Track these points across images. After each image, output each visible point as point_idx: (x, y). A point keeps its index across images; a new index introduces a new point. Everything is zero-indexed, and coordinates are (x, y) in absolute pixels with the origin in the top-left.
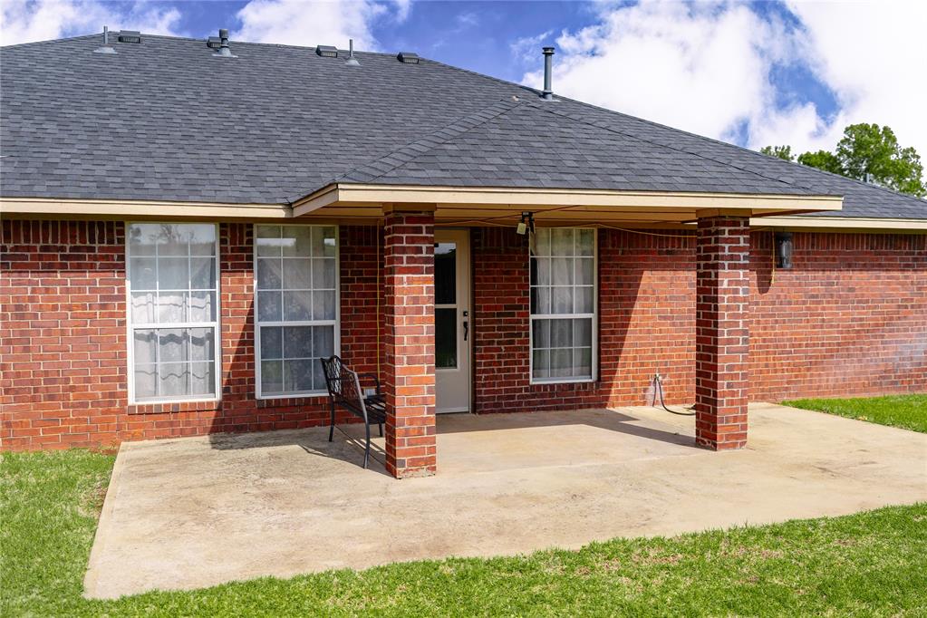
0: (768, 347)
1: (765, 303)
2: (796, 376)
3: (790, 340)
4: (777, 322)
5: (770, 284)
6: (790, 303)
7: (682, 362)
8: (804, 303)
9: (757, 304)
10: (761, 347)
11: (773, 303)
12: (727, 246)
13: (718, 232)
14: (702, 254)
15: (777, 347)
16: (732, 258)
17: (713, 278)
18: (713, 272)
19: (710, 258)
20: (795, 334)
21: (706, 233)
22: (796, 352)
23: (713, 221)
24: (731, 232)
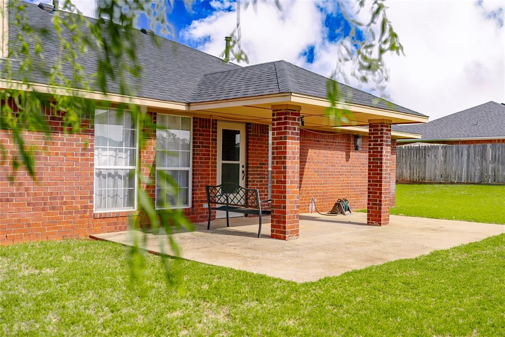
0: (348, 186)
1: (348, 166)
2: (357, 200)
3: (355, 183)
4: (351, 175)
5: (349, 157)
6: (355, 167)
7: (321, 193)
8: (360, 167)
9: (345, 166)
10: (346, 186)
11: (350, 166)
12: (385, 136)
13: (382, 130)
14: (372, 139)
15: (351, 186)
16: (387, 141)
17: (379, 150)
18: (379, 147)
19: (377, 141)
20: (356, 180)
21: (374, 130)
22: (357, 189)
23: (379, 125)
24: (387, 130)
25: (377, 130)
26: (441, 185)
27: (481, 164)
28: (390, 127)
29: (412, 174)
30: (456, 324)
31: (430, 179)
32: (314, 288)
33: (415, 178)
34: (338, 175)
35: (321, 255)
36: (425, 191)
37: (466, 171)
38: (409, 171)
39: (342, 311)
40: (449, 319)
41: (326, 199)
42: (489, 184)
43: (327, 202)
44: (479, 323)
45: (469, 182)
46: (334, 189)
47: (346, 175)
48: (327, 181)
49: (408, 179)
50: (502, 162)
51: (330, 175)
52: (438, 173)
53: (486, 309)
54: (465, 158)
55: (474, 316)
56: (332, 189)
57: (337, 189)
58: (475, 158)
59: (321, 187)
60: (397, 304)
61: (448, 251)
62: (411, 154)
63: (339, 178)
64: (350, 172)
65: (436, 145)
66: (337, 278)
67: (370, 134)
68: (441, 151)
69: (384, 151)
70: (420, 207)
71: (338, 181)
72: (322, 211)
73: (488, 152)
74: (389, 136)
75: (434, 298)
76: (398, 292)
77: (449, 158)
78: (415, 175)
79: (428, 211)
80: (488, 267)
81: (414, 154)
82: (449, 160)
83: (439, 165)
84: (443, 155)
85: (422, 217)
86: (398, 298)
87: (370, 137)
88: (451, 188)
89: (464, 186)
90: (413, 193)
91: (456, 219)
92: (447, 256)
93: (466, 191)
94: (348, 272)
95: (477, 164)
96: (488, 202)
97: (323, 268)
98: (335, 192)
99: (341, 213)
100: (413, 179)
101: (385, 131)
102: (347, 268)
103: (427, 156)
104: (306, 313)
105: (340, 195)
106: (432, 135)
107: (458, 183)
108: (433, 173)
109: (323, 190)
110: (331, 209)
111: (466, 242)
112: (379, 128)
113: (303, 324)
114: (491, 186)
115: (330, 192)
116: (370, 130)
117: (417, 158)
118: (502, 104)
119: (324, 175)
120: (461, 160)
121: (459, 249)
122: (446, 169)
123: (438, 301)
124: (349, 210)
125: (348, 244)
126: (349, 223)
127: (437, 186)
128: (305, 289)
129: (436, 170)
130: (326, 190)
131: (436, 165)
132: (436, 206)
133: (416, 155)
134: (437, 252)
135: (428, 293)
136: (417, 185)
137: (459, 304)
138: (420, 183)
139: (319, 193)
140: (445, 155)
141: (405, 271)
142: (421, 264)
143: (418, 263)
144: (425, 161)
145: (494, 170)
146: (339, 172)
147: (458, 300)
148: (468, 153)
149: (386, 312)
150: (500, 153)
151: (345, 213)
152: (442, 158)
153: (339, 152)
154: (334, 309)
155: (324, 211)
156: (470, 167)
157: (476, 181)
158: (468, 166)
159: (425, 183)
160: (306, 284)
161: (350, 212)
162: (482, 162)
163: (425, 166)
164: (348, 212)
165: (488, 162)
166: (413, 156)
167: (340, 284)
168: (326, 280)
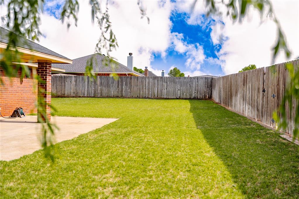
0: (22, 99)
1: (22, 87)
2: (28, 108)
3: (26, 98)
4: (24, 93)
5: (23, 82)
6: (26, 87)
7: (4, 104)
8: (29, 87)
9: (20, 87)
10: (21, 100)
11: (23, 87)
12: (48, 70)
13: (47, 66)
14: (40, 71)
15: (24, 99)
16: (49, 73)
17: (45, 78)
18: (45, 77)
19: (43, 73)
20: (27, 96)
21: (41, 66)
22: (28, 101)
23: (45, 63)
24: (49, 67)
25: (43, 66)
26: (74, 98)
27: (94, 86)
28: (51, 65)
29: (57, 92)
30: (102, 169)
31: (67, 95)
32: (19, 162)
33: (59, 94)
34: (15, 93)
35: (15, 143)
36: (65, 101)
37: (87, 90)
38: (55, 90)
39: (40, 173)
40: (98, 168)
41: (7, 108)
42: (99, 97)
43: (8, 110)
44: (112, 167)
45: (89, 96)
46: (13, 102)
47: (20, 92)
48: (8, 96)
49: (55, 95)
50: (105, 85)
51: (10, 92)
52: (72, 91)
53: (113, 160)
54: (86, 83)
55: (109, 164)
56: (11, 102)
57: (15, 102)
58: (91, 83)
59: (4, 100)
60: (70, 164)
61: (87, 134)
62: (57, 80)
63: (16, 94)
64: (23, 91)
65: (70, 75)
66: (31, 155)
67: (38, 68)
68: (73, 79)
69: (47, 79)
70: (65, 111)
71: (15, 96)
72: (5, 116)
73: (98, 80)
74: (50, 70)
75: (88, 158)
76: (69, 158)
77: (78, 83)
78: (59, 92)
79: (70, 113)
80: (108, 140)
81: (58, 80)
82: (78, 84)
83: (72, 87)
84: (75, 81)
85: (68, 116)
86: (70, 161)
87: (39, 70)
88: (79, 100)
89: (86, 98)
90: (59, 103)
91: (86, 117)
92: (87, 137)
93: (88, 101)
94: (37, 151)
95: (93, 86)
96: (99, 107)
97: (20, 151)
98: (13, 104)
99: (18, 116)
100: (58, 95)
101: (48, 67)
102: (34, 149)
103: (66, 82)
104: (20, 177)
105: (16, 105)
106: (67, 69)
107: (83, 97)
108: (69, 91)
109: (5, 102)
110: (11, 114)
111: (95, 129)
112: (45, 65)
113: (19, 184)
114: (100, 98)
115: (10, 104)
116: (39, 66)
117: (60, 82)
118: (103, 55)
119: (6, 92)
120: (84, 84)
121: (92, 132)
122: (76, 89)
123: (90, 160)
124: (23, 114)
125: (30, 135)
126: (26, 122)
127: (72, 98)
128: (14, 164)
129: (71, 90)
130: (7, 102)
131: (71, 87)
132: (73, 110)
133: (60, 81)
134: (82, 135)
135: (84, 156)
136: (60, 98)
137: (100, 159)
138: (62, 97)
139: (2, 104)
140: (76, 81)
141: (69, 147)
142: (76, 142)
143: (74, 142)
144: (65, 85)
145: (101, 90)
146: (16, 91)
147: (99, 158)
148: (88, 81)
149: (65, 169)
150: (104, 81)
151: (21, 116)
152: (74, 83)
153: (16, 78)
154: (36, 172)
155: (6, 116)
156: (89, 88)
157: (92, 96)
158: (88, 88)
159: (65, 97)
160: (13, 161)
161: (24, 116)
162: (95, 85)
163: (65, 87)
164: (22, 116)
165: (98, 85)
166: (58, 81)
167: (35, 158)
168: (25, 157)
